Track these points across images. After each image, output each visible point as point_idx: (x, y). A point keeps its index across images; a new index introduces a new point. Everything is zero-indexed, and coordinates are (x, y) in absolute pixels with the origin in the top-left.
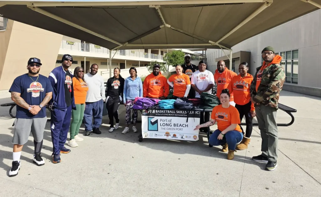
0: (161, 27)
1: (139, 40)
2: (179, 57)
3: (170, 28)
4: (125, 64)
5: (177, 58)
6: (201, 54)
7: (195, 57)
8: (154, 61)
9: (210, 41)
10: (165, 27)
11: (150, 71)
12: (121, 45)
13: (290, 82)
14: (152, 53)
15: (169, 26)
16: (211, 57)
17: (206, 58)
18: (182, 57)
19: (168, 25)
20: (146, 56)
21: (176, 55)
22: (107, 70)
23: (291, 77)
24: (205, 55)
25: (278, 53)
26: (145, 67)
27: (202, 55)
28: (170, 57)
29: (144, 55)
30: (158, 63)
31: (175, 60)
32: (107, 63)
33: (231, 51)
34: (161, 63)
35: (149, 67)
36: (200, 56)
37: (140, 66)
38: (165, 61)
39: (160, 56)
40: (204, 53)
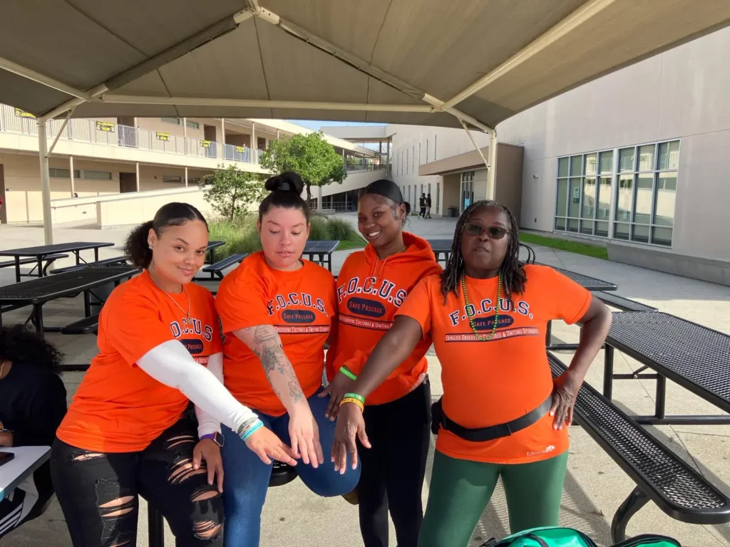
0: (238, 19)
1: (151, 78)
2: (314, 155)
3: (278, 25)
4: (135, 174)
5: (309, 160)
6: (376, 153)
7: (359, 159)
8: (226, 167)
9: (428, 97)
10: (255, 18)
11: (212, 201)
12: (81, 99)
13: (644, 240)
14: (227, 142)
15: (275, 18)
16: (405, 160)
17: (391, 165)
18: (324, 156)
19: (267, 12)
20: (211, 153)
21: (303, 148)
22: (68, 194)
23: (651, 225)
24: (385, 154)
25: (612, 151)
26: (196, 188)
27: (377, 155)
28: (284, 156)
29: (202, 150)
30: (240, 173)
31: (301, 166)
32: (69, 170)
33: (492, 138)
34: (250, 175)
35: (209, 187)
36: (372, 157)
37: (189, 182)
38: (267, 167)
39: (254, 152)
40: (384, 150)
